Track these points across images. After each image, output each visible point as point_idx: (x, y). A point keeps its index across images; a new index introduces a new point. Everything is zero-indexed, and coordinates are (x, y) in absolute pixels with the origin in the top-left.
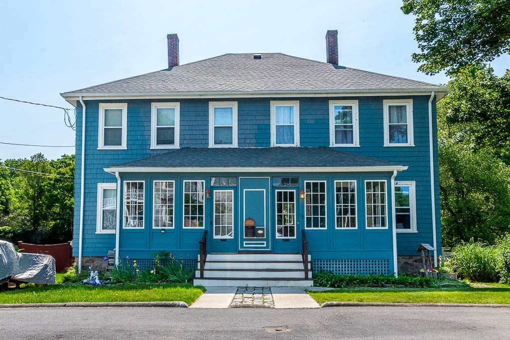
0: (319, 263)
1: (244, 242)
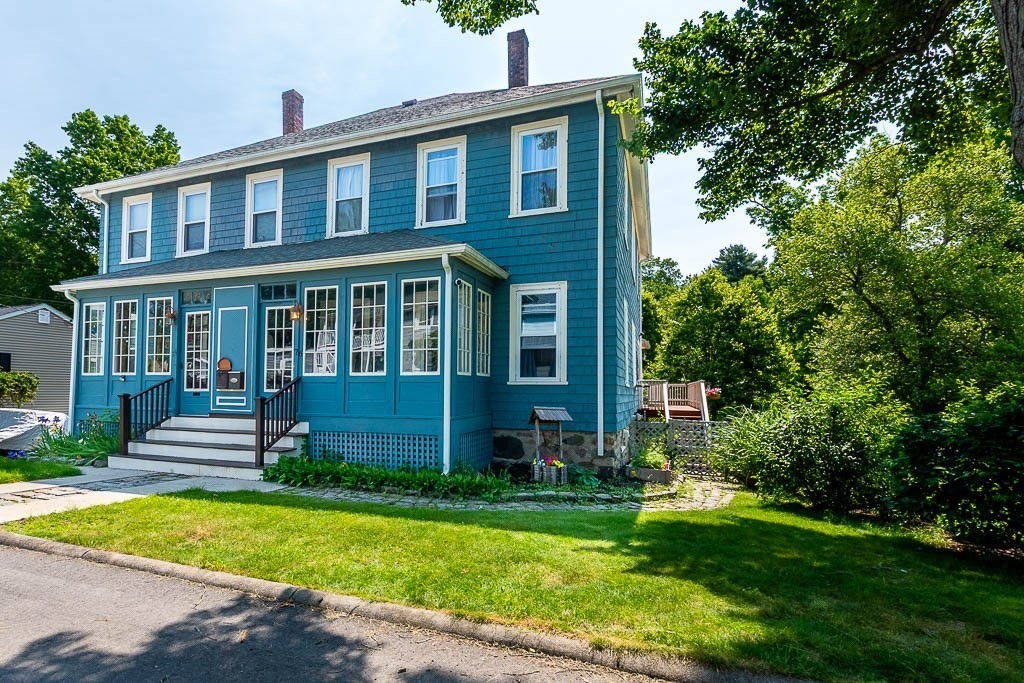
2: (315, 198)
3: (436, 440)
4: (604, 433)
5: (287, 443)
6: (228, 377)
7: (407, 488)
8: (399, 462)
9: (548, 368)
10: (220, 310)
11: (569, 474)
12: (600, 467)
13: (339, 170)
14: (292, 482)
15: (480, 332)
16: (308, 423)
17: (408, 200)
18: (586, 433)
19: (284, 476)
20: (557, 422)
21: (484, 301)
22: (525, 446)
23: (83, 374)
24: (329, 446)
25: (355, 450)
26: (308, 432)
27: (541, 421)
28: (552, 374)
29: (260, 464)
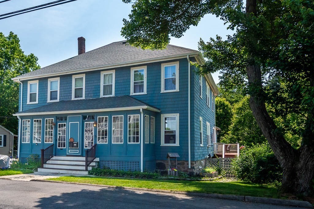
0: (103, 162)
1: (69, 150)
2: (96, 84)
3: (139, 163)
4: (191, 161)
5: (93, 164)
6: (73, 144)
7: (131, 176)
8: (127, 169)
9: (173, 141)
10: (70, 123)
11: (178, 173)
12: (190, 172)
13: (104, 75)
14: (97, 175)
15: (152, 130)
16: (99, 158)
17: (128, 86)
18: (185, 161)
19: (95, 173)
20: (175, 158)
21: (153, 119)
22: (166, 165)
23: (22, 143)
24: (106, 165)
25: (114, 166)
26: (99, 161)
27: (170, 157)
28: (175, 143)
29: (86, 170)
